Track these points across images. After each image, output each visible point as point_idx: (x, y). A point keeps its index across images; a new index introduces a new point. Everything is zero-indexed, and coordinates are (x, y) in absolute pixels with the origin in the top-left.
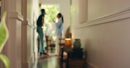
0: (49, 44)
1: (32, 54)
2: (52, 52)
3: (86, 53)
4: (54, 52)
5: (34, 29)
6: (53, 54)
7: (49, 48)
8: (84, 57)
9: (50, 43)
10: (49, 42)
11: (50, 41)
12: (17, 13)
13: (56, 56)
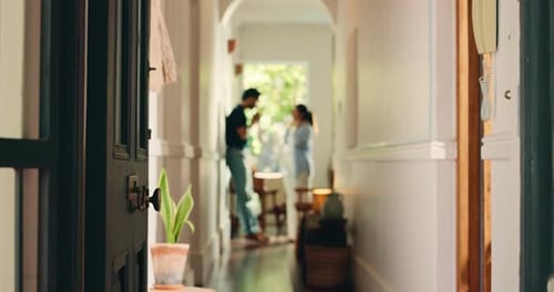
0: (270, 205)
1: (214, 236)
2: (279, 234)
3: (355, 231)
4: (285, 234)
5: (218, 163)
6: (282, 239)
7: (270, 218)
8: (350, 241)
9: (274, 200)
10: (269, 199)
11: (274, 193)
13: (291, 241)
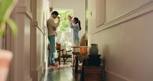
2: (64, 64)
11: (63, 50)
12: (26, 7)
